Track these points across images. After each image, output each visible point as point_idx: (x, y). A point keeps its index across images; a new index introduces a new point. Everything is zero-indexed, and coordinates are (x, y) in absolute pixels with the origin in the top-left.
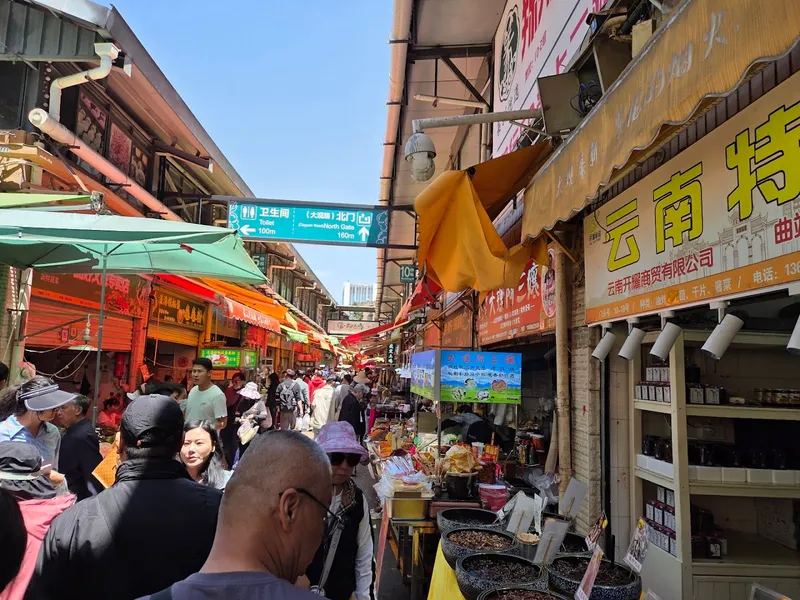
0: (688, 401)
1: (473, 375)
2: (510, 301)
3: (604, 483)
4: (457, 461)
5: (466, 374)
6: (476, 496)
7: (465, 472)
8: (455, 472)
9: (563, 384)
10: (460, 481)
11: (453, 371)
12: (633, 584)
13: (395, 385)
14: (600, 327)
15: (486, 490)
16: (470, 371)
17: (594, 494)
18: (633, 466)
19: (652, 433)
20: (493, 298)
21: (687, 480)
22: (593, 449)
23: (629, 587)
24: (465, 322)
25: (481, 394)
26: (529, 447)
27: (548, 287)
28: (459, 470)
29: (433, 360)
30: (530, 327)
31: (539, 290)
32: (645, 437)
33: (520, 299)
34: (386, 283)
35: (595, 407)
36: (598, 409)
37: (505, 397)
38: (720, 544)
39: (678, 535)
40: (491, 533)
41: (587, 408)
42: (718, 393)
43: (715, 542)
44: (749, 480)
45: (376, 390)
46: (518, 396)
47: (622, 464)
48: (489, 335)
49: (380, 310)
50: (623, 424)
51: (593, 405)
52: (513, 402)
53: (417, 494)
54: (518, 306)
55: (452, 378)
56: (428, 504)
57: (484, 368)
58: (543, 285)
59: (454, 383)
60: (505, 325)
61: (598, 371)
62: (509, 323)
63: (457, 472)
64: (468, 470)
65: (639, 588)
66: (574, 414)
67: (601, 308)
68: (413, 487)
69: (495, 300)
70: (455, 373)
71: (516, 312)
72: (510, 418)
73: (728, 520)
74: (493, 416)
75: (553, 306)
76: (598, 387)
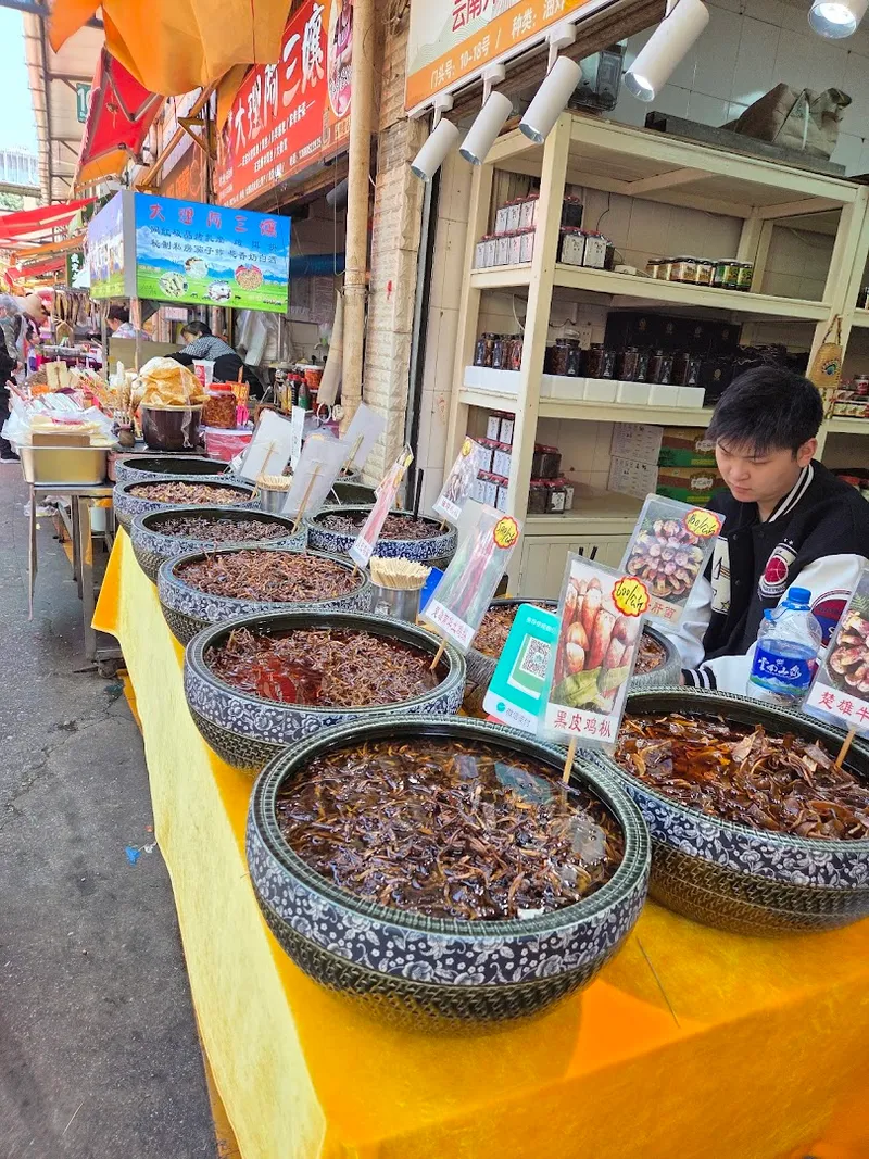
0: (558, 259)
1: (199, 250)
2: (270, 107)
3: (411, 413)
4: (160, 384)
5: (188, 248)
6: (199, 444)
7: (175, 403)
8: (157, 403)
9: (357, 241)
10: (168, 419)
11: (161, 239)
12: (447, 536)
13: (83, 320)
14: (430, 109)
15: (218, 438)
16: (194, 243)
17: (394, 433)
18: (457, 387)
19: (492, 332)
20: (241, 111)
21: (536, 396)
22: (399, 357)
23: (439, 539)
24: (196, 179)
25: (217, 289)
26: (297, 385)
27: (340, 51)
28: (165, 399)
29: (120, 215)
30: (305, 152)
31: (324, 65)
32: (482, 337)
33: (288, 96)
34: (56, 132)
35: (407, 283)
36: (412, 288)
37: (260, 297)
38: (565, 492)
39: (512, 484)
40: (214, 486)
41: (394, 286)
42: (604, 249)
43: (558, 490)
44: (618, 400)
45: (48, 330)
46: (283, 298)
47: (441, 384)
48: (235, 193)
49: (50, 193)
50: (449, 315)
51: (404, 277)
52: (275, 309)
53: (83, 440)
54: (285, 112)
55: (160, 253)
56: (106, 457)
57: (220, 239)
58: (332, 48)
59: (164, 263)
60: (261, 163)
61: (418, 214)
62: (268, 158)
63: (160, 402)
64: (181, 398)
65: (454, 542)
66: (373, 302)
67: (436, 65)
68: (74, 428)
69: (244, 118)
70: (165, 245)
71: (281, 129)
72: (272, 354)
73: (572, 469)
74: (245, 352)
75: (347, 91)
76: (415, 246)
